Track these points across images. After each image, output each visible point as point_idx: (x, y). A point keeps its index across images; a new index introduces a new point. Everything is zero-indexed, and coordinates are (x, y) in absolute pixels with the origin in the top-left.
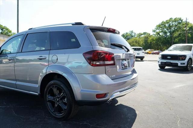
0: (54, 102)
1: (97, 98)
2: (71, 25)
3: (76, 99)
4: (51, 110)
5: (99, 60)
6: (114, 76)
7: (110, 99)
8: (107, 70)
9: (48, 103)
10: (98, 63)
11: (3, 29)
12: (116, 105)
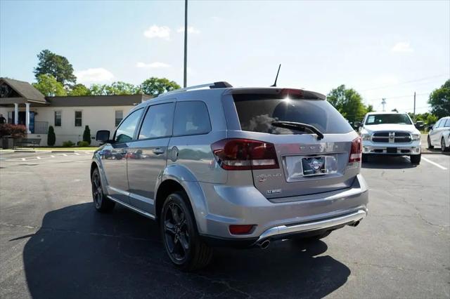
0: (175, 234)
1: (232, 233)
2: (208, 88)
3: (200, 231)
4: (169, 250)
5: (240, 158)
6: (279, 191)
7: (261, 237)
8: (256, 177)
9: (166, 235)
10: (238, 164)
11: (169, 87)
12: (315, 257)
